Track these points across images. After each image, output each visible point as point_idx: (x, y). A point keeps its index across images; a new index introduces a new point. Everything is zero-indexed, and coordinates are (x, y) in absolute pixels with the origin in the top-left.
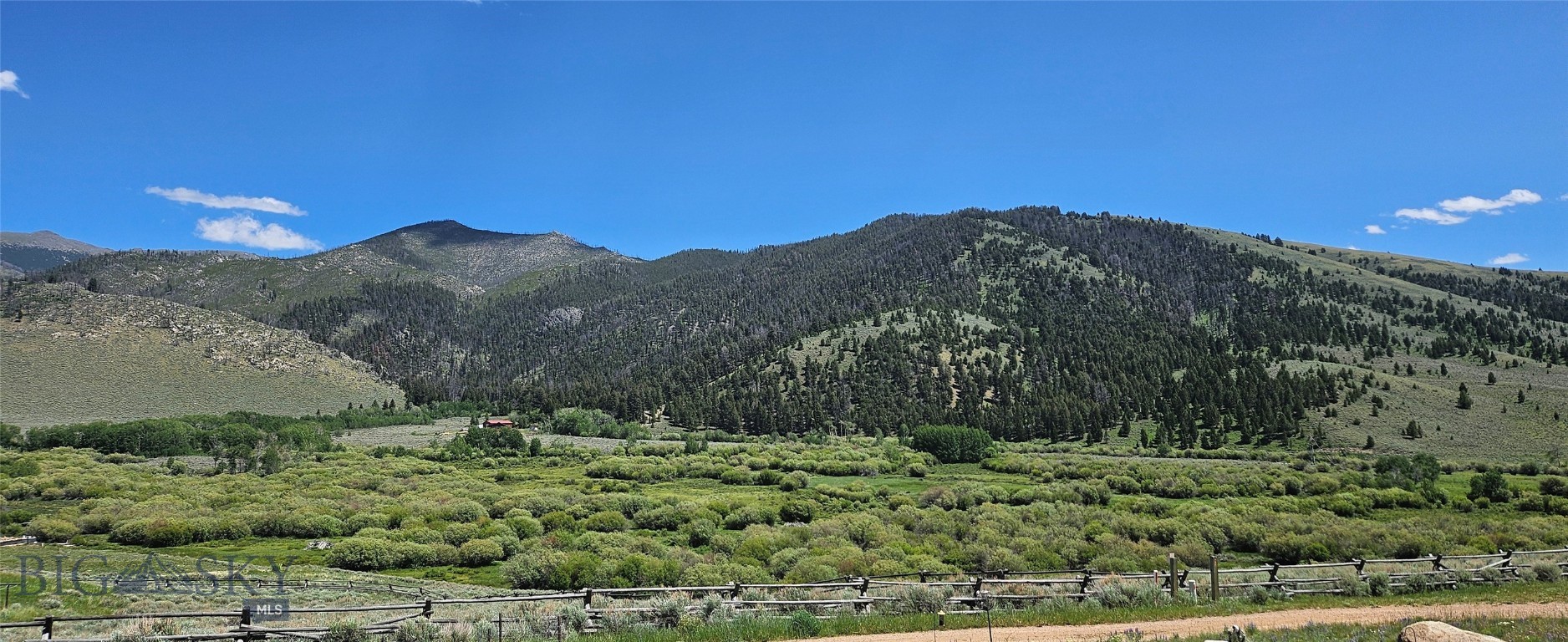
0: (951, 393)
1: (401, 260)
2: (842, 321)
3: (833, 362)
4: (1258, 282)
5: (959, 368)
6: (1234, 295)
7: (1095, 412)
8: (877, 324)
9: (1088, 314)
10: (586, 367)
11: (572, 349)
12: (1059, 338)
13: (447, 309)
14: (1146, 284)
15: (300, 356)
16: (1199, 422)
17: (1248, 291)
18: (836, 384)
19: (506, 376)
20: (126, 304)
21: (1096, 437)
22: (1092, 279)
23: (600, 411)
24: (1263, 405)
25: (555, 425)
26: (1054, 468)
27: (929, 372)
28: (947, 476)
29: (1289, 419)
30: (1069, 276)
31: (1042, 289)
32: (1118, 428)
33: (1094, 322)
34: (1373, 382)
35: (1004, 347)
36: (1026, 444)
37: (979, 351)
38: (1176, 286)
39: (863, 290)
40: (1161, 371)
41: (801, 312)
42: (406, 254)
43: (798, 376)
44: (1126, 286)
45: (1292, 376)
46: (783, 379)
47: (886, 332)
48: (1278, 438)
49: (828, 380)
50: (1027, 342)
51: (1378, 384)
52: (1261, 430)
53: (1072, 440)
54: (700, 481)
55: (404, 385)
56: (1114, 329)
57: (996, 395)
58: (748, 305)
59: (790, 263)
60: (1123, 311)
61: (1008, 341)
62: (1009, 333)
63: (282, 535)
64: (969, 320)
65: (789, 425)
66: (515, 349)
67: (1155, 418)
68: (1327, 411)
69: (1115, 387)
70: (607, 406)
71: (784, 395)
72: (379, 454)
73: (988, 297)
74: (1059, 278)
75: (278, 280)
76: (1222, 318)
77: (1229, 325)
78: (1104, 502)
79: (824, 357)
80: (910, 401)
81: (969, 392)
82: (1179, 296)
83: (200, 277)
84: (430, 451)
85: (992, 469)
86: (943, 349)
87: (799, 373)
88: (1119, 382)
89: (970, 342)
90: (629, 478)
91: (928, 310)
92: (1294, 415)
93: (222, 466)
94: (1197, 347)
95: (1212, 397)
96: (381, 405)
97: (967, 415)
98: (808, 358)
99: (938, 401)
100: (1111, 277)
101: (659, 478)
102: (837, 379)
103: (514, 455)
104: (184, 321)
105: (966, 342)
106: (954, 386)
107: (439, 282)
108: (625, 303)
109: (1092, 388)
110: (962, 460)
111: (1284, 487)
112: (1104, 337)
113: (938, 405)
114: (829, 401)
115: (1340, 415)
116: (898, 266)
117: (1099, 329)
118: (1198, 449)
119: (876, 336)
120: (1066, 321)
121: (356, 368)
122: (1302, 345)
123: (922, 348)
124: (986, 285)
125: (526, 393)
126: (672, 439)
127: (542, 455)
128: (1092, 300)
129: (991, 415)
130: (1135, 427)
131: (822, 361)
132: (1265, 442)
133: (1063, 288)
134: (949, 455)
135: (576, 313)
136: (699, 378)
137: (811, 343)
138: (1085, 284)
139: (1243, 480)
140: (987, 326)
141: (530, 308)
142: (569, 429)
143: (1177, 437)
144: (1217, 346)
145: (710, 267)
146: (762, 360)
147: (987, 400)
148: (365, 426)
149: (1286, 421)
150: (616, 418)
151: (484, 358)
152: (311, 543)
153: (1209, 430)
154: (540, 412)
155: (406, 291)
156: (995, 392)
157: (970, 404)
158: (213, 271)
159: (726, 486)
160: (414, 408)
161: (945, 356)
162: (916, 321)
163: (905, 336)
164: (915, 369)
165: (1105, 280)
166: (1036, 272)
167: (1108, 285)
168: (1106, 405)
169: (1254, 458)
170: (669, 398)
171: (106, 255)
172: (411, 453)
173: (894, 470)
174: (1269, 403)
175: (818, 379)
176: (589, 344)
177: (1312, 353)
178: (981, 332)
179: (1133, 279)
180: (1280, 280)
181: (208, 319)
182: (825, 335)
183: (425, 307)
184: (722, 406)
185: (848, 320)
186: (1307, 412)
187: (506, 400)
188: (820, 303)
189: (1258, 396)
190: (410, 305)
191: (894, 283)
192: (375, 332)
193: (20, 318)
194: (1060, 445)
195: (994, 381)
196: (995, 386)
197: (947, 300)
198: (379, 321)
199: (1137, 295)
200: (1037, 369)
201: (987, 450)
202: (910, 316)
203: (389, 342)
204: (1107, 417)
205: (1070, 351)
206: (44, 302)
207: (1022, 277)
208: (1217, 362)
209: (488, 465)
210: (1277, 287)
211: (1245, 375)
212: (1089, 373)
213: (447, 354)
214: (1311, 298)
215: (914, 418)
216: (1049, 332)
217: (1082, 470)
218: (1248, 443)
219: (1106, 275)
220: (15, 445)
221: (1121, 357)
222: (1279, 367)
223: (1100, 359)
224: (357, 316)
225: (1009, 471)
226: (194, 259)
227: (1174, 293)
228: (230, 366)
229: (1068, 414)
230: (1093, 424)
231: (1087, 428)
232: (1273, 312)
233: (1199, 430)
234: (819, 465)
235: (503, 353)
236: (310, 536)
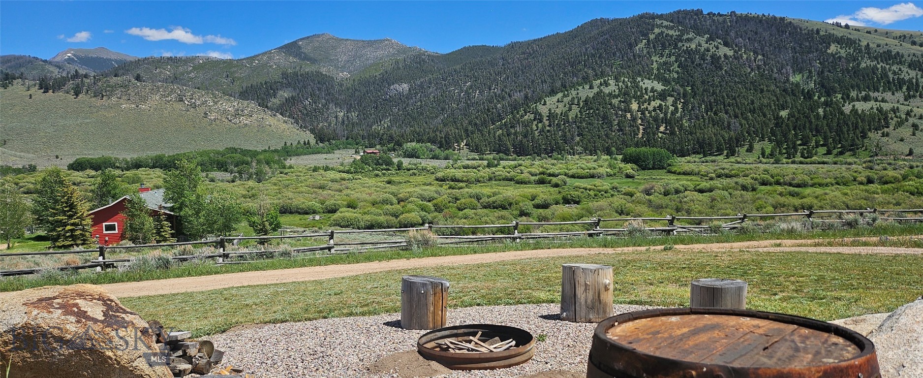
0: (638, 129)
1: (300, 58)
2: (570, 86)
3: (566, 112)
4: (834, 53)
5: (643, 113)
6: (818, 61)
7: (731, 138)
8: (591, 87)
9: (722, 77)
10: (414, 119)
11: (405, 108)
12: (705, 93)
13: (330, 87)
14: (760, 57)
15: (255, 116)
16: (799, 142)
17: (827, 59)
18: (567, 125)
19: (368, 125)
20: (158, 88)
21: (732, 153)
22: (725, 55)
23: (429, 144)
24: (842, 131)
25: (405, 153)
26: (715, 171)
27: (625, 116)
28: (648, 177)
29: (858, 138)
30: (710, 53)
31: (693, 63)
32: (746, 147)
33: (726, 82)
34: (912, 114)
35: (670, 100)
36: (688, 158)
37: (655, 102)
38: (780, 57)
39: (580, 67)
40: (772, 111)
41: (542, 82)
42: (303, 55)
43: (544, 121)
44: (747, 58)
45: (860, 112)
46: (535, 123)
47: (597, 93)
48: (850, 150)
49: (562, 123)
50: (685, 96)
51: (915, 115)
52: (839, 146)
53: (716, 155)
54: (501, 182)
55: (312, 131)
56: (740, 86)
57: (666, 129)
58: (508, 79)
59: (532, 52)
60: (745, 75)
61: (672, 96)
62: (673, 91)
63: (291, 213)
64: (647, 84)
65: (540, 150)
66: (371, 109)
67: (770, 140)
68: (883, 133)
69: (743, 122)
70: (433, 142)
71: (536, 132)
72: (315, 169)
73: (658, 69)
74: (703, 55)
75: (234, 72)
76: (810, 77)
77: (815, 81)
78: (754, 190)
79: (560, 109)
80: (613, 134)
81: (650, 128)
82: (782, 63)
83: (191, 71)
84: (342, 168)
85: (674, 173)
86: (633, 101)
87: (545, 119)
88: (746, 119)
89: (649, 97)
90: (462, 181)
91: (622, 79)
92: (861, 136)
93: (235, 177)
94: (795, 96)
95: (807, 126)
96: (302, 143)
97: (649, 141)
98: (550, 110)
99: (631, 134)
100: (737, 53)
101: (479, 181)
102: (568, 122)
103: (388, 170)
104: (190, 97)
105: (647, 97)
106: (641, 125)
107: (324, 71)
108: (434, 80)
109: (729, 123)
110: (653, 168)
111: (865, 179)
112: (734, 91)
113: (631, 136)
114: (564, 136)
115: (891, 135)
116: (601, 51)
117: (730, 86)
118: (798, 158)
119: (591, 95)
120: (708, 82)
121: (285, 122)
122: (863, 92)
123: (620, 101)
124: (656, 61)
125: (383, 135)
126: (474, 159)
127: (404, 170)
128: (725, 68)
129: (665, 141)
130: (757, 146)
131: (558, 111)
132: (841, 153)
133: (706, 62)
134: (646, 165)
135: (405, 86)
136: (484, 123)
137: (551, 101)
138: (721, 58)
139: (839, 176)
140: (659, 87)
141: (378, 85)
142: (412, 155)
143: (784, 151)
144: (807, 94)
145: (481, 57)
146: (522, 112)
147: (661, 132)
148: (297, 155)
149: (856, 140)
150: (439, 148)
151: (354, 115)
152: (311, 217)
153: (805, 147)
154: (394, 146)
155: (307, 76)
156: (666, 127)
157: (651, 135)
158: (198, 68)
159: (518, 185)
160: (321, 145)
161: (634, 106)
162: (615, 85)
163: (610, 94)
164: (616, 114)
165: (734, 55)
166: (688, 52)
167: (736, 58)
168: (738, 133)
169: (835, 163)
170: (468, 136)
171: (139, 60)
172: (333, 169)
173: (615, 174)
174: (845, 129)
175: (556, 123)
176: (415, 105)
177: (870, 97)
178: (656, 91)
179: (752, 54)
180: (848, 51)
181: (203, 96)
182: (560, 95)
183: (318, 86)
184: (500, 140)
185: (573, 86)
186: (870, 134)
187: (372, 139)
188: (553, 76)
189: (837, 125)
190: (310, 85)
191: (598, 62)
192: (292, 101)
193: (103, 97)
194: (709, 158)
195: (666, 121)
196: (666, 123)
197: (633, 72)
198: (294, 94)
199: (754, 64)
200: (692, 112)
201: (668, 162)
202: (612, 82)
203: (300, 106)
204: (739, 141)
205: (712, 101)
206: (113, 88)
207: (679, 55)
208: (810, 105)
209: (377, 175)
210: (846, 55)
211: (829, 112)
212: (726, 113)
213: (333, 113)
214: (869, 62)
215: (616, 144)
216: (698, 89)
217: (733, 172)
218: (831, 154)
219: (734, 52)
220: (118, 167)
221: (746, 103)
222: (851, 106)
223: (732, 105)
224: (281, 93)
225: (685, 174)
226: (187, 61)
227: (778, 62)
228: (218, 122)
229: (714, 140)
230: (730, 145)
231: (726, 147)
232: (843, 72)
233: (799, 147)
234: (570, 173)
235: (365, 112)
236: (307, 213)
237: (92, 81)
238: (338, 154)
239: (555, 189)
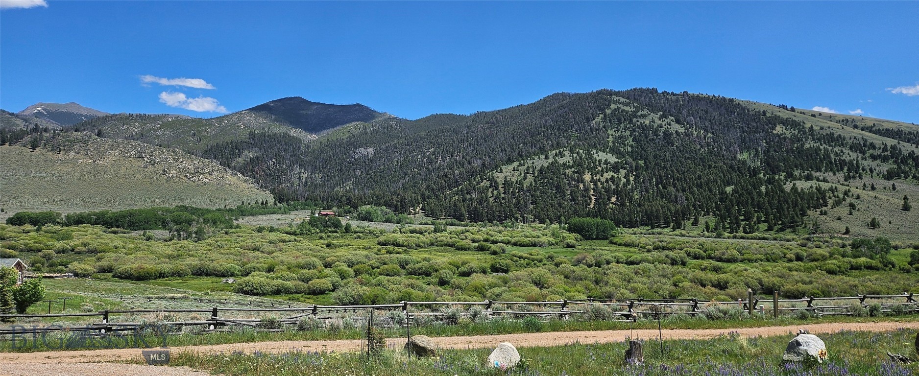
0: (590, 199)
1: (271, 120)
2: (526, 156)
3: (521, 180)
4: (779, 134)
5: (595, 184)
6: (764, 141)
7: (678, 211)
8: (547, 158)
9: (674, 152)
10: (376, 182)
11: (368, 171)
12: (656, 167)
13: (297, 148)
14: (710, 135)
15: (215, 174)
16: (742, 218)
17: (773, 139)
18: (522, 193)
19: (331, 187)
20: (118, 144)
21: (678, 226)
22: (677, 132)
23: (385, 207)
24: (782, 208)
25: (359, 215)
26: (653, 244)
27: (578, 187)
28: (588, 247)
29: (797, 216)
30: (663, 130)
31: (646, 138)
32: (692, 221)
33: (677, 157)
34: (850, 194)
35: (623, 172)
36: (635, 229)
37: (608, 174)
38: (729, 136)
39: (539, 137)
40: (718, 186)
41: (502, 151)
42: (273, 116)
43: (500, 188)
44: (697, 136)
45: (799, 190)
46: (491, 190)
47: (552, 163)
48: (790, 227)
49: (517, 191)
50: (637, 169)
51: (853, 195)
52: (780, 222)
53: (663, 228)
54: (443, 248)
55: (272, 191)
56: (690, 162)
57: (617, 200)
58: (470, 146)
59: (495, 122)
60: (695, 151)
61: (625, 168)
62: (626, 163)
63: (208, 275)
64: (601, 156)
65: (494, 217)
66: (336, 171)
67: (714, 214)
68: (821, 212)
69: (689, 196)
70: (388, 205)
71: (491, 199)
72: (260, 230)
73: (613, 143)
74: (656, 130)
75: (202, 131)
76: (757, 155)
77: (761, 159)
78: (684, 264)
79: (515, 177)
80: (566, 203)
81: (601, 198)
82: (730, 141)
83: (159, 129)
84: (289, 229)
85: (616, 244)
86: (586, 172)
87: (500, 186)
88: (692, 193)
89: (602, 169)
90: (403, 246)
91: (577, 150)
92: (800, 214)
93: (173, 236)
94: (741, 173)
95: (750, 203)
96: (260, 202)
97: (600, 212)
98: (505, 178)
99: (583, 203)
100: (688, 130)
101: (420, 246)
102: (523, 190)
103: (336, 232)
104: (151, 154)
105: (600, 169)
106: (593, 195)
107: (292, 133)
108: (399, 145)
109: (676, 196)
110: (597, 238)
111: (794, 256)
112: (684, 166)
113: (583, 206)
114: (518, 203)
115: (829, 214)
116: (559, 123)
117: (681, 162)
118: (741, 233)
119: (546, 165)
120: (660, 156)
121: (246, 181)
122: (806, 172)
123: (574, 172)
124: (612, 135)
125: (342, 197)
126: (426, 224)
127: (352, 232)
128: (677, 144)
129: (614, 212)
130: (702, 220)
131: (514, 179)
132: (782, 230)
133: (659, 137)
134: (590, 235)
135: (371, 150)
136: (442, 189)
137: (507, 169)
138: (673, 134)
139: (769, 252)
140: (613, 159)
141: (344, 148)
142: (367, 217)
143: (728, 226)
144: (753, 172)
145: (448, 125)
146: (478, 179)
147: (612, 203)
148: (252, 215)
149: (796, 217)
150: (394, 211)
151: (318, 176)
152: (224, 280)
153: (747, 222)
154: (351, 208)
155: (274, 137)
156: (617, 198)
157: (602, 206)
158: (166, 125)
159: (458, 251)
160: (279, 204)
161: (587, 177)
162: (570, 156)
163: (564, 165)
164: (569, 184)
165: (685, 132)
166: (643, 127)
167: (686, 135)
168: (684, 207)
169: (775, 239)
170: (424, 200)
171: (106, 116)
172: (278, 230)
173: (557, 243)
174: (785, 207)
175: (511, 190)
176: (378, 168)
177: (812, 177)
178: (609, 163)
179: (702, 132)
180: (793, 132)
181: (164, 153)
182: (516, 164)
183: (285, 147)
184: (455, 205)
185: (529, 156)
186: (809, 212)
187: (330, 201)
188: (513, 145)
189: (778, 202)
190: (276, 146)
191: (557, 134)
192: (256, 161)
193: (60, 151)
194: (656, 230)
195: (616, 192)
196: (617, 195)
197: (589, 144)
198: (259, 155)
199: (704, 141)
200: (643, 185)
201: (612, 232)
202: (567, 153)
203: (264, 167)
204: (685, 214)
205: (663, 174)
206: (73, 142)
207: (634, 130)
208: (753, 182)
209: (321, 238)
210: (791, 136)
211: (770, 190)
212: (674, 187)
213: (297, 174)
214: (812, 143)
215: (568, 213)
216: (650, 163)
217: (670, 245)
218: (772, 230)
219: (686, 129)
220: (59, 223)
221: (694, 178)
222: (792, 185)
223: (681, 179)
224: (246, 152)
225: (626, 245)
226: (155, 119)
227: (727, 140)
228: (176, 179)
229: (661, 212)
230: (676, 218)
231: (673, 220)
232: (788, 152)
233: (742, 222)
234: (513, 240)
235: (329, 173)
236: (224, 276)
237: (52, 135)
238: (293, 215)
239: (493, 256)
